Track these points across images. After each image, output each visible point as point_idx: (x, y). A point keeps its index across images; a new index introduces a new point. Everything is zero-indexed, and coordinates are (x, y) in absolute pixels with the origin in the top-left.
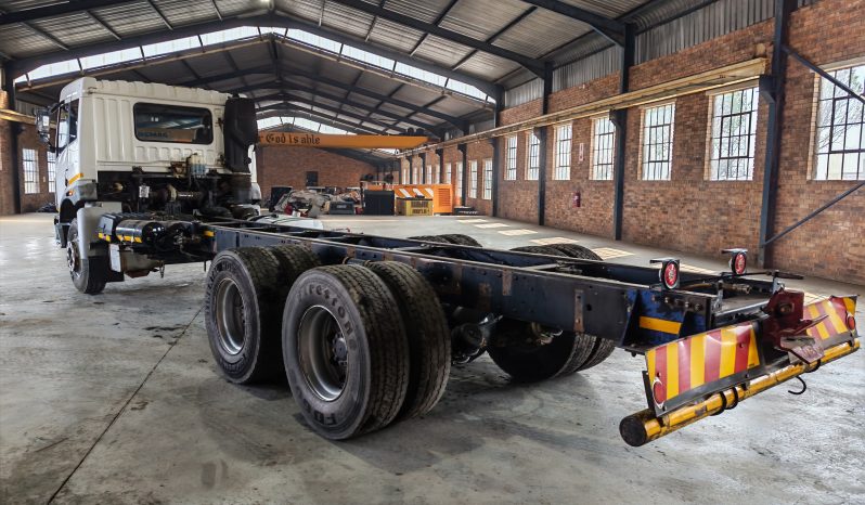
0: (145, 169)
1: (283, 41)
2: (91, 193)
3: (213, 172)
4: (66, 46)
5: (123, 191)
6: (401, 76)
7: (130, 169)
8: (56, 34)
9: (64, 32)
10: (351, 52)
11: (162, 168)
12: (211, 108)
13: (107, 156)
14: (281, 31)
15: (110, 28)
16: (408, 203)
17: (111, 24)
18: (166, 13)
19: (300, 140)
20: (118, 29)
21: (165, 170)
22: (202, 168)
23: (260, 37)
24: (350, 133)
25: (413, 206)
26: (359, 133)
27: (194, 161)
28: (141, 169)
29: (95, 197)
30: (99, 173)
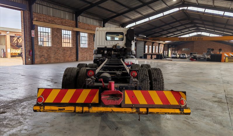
0: (107, 47)
1: (186, 11)
2: (96, 52)
3: (123, 48)
4: (133, 20)
5: (103, 52)
6: (226, 16)
7: (104, 47)
8: (130, 17)
9: (132, 16)
10: (208, 11)
11: (111, 47)
12: (124, 32)
13: (102, 44)
14: (186, 8)
15: (141, 14)
16: (227, 58)
17: (141, 13)
18: (154, 8)
19: (196, 39)
20: (143, 14)
21: (112, 47)
22: (119, 46)
23: (179, 11)
24: (220, 36)
25: (228, 59)
26: (223, 36)
27: (117, 45)
28: (106, 47)
29: (96, 53)
30: (98, 48)
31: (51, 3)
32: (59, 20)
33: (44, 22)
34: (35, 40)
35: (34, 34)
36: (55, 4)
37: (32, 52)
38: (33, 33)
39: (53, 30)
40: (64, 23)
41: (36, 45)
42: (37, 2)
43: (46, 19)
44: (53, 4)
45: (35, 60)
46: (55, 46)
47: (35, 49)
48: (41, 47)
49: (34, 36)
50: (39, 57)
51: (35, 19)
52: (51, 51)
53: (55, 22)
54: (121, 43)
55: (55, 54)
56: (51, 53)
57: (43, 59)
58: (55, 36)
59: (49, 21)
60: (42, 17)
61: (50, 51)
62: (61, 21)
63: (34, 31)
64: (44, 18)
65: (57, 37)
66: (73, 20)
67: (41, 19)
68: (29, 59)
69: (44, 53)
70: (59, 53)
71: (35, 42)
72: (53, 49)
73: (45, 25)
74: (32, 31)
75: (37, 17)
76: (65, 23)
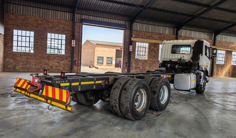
3: (189, 62)
7: (169, 60)
21: (177, 61)
22: (184, 60)
27: (182, 58)
28: (171, 60)
29: (161, 66)
30: (163, 61)
31: (150, 21)
32: (157, 35)
33: (142, 38)
34: (132, 54)
35: (132, 49)
36: (154, 21)
37: (129, 64)
38: (131, 47)
39: (150, 45)
40: (162, 38)
41: (133, 58)
42: (136, 21)
43: (144, 35)
44: (153, 21)
45: (131, 71)
46: (151, 59)
47: (131, 61)
48: (137, 60)
49: (131, 51)
50: (135, 69)
51: (134, 36)
52: (147, 64)
53: (153, 38)
54: (188, 56)
55: (150, 67)
56: (146, 65)
57: (138, 70)
58: (152, 50)
59: (147, 37)
60: (141, 34)
61: (145, 63)
62: (160, 36)
63: (132, 46)
64: (142, 35)
65: (154, 52)
66: (174, 34)
67: (140, 35)
68: (126, 70)
69: (139, 66)
70: (154, 67)
71: (132, 55)
72: (149, 62)
73: (142, 40)
74: (130, 46)
75: (136, 34)
76: (164, 38)
